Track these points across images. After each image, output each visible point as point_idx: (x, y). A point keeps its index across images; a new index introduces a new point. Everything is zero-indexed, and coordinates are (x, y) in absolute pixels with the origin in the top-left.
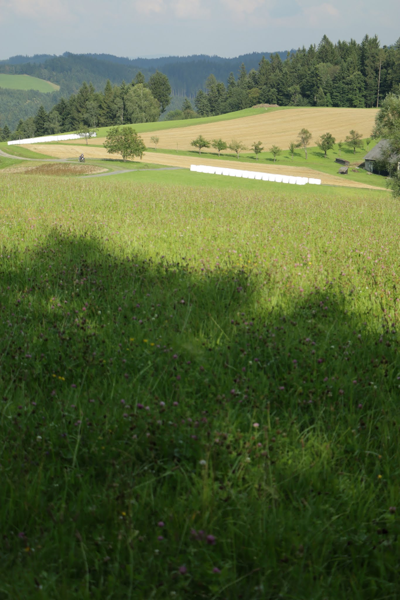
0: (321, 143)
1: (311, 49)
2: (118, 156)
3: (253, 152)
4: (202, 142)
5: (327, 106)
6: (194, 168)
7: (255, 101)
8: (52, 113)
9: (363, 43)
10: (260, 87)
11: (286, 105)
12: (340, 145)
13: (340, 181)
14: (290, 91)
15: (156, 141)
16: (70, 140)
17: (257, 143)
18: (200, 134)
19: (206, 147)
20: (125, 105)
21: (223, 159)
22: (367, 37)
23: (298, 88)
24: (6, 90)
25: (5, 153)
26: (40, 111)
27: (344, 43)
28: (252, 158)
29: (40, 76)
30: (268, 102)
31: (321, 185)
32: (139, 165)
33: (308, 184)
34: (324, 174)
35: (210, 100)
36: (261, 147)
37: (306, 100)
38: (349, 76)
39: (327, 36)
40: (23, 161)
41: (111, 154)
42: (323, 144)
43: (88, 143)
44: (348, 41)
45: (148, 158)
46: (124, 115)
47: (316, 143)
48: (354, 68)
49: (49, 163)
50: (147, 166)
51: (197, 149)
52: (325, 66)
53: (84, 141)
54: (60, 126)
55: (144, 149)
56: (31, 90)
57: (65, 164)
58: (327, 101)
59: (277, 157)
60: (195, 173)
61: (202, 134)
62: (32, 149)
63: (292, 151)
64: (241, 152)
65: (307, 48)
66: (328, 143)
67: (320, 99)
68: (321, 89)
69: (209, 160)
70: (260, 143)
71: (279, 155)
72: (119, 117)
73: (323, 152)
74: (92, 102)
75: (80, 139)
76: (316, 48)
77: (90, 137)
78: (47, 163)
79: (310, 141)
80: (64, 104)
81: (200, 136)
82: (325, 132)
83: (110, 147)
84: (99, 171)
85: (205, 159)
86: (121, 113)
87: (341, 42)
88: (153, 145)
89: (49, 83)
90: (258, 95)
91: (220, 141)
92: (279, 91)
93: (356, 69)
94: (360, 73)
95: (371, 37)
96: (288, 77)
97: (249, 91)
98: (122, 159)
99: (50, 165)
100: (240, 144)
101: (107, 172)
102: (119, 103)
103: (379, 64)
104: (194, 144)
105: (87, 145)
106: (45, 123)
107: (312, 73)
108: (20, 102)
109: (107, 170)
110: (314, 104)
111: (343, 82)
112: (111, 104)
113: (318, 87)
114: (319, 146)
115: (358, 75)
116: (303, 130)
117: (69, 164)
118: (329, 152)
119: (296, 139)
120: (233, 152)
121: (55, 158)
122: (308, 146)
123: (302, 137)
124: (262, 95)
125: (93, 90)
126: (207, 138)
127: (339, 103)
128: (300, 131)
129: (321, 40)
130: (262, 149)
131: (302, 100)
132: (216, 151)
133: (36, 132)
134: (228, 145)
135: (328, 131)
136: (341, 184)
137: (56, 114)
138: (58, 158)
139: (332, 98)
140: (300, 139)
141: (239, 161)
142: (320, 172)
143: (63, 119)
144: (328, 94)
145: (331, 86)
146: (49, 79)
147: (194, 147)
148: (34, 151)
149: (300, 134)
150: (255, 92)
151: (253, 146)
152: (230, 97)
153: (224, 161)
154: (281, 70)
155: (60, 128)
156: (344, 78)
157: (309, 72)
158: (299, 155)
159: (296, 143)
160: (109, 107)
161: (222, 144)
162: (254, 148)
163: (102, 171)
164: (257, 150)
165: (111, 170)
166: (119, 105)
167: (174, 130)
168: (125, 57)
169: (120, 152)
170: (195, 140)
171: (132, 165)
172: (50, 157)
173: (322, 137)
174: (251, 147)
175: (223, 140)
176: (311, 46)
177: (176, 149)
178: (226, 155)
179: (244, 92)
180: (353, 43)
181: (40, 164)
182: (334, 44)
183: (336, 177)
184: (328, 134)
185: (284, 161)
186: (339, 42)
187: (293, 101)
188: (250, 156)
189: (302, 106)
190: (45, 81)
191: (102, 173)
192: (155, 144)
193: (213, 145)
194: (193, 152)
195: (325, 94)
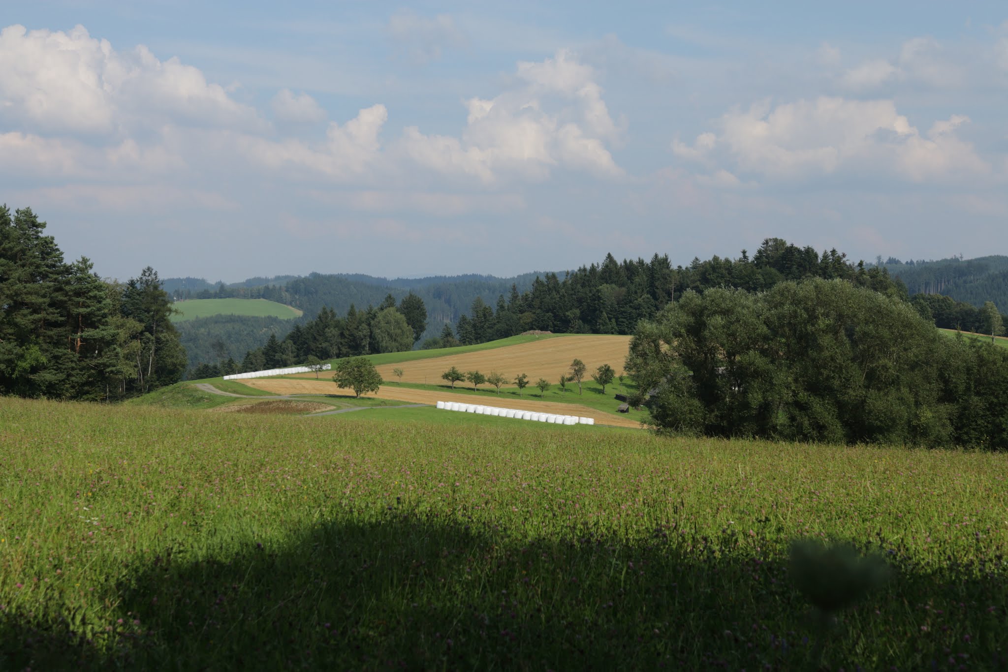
0: (598, 376)
1: (593, 268)
2: (350, 391)
3: (516, 386)
4: (455, 375)
5: (612, 333)
6: (441, 405)
7: (527, 327)
8: (284, 342)
9: (652, 262)
10: (534, 311)
11: (564, 332)
12: (621, 379)
13: (619, 421)
14: (568, 316)
15: (400, 373)
16: (298, 373)
17: (521, 376)
18: (453, 366)
19: (460, 380)
20: (371, 332)
21: (481, 395)
22: (656, 256)
23: (577, 312)
24: (239, 317)
25: (217, 390)
26: (270, 340)
27: (631, 262)
28: (514, 393)
29: (281, 301)
30: (543, 329)
31: (594, 425)
32: (373, 402)
33: (578, 425)
34: (601, 412)
35: (474, 326)
36: (525, 380)
37: (587, 327)
38: (637, 300)
39: (613, 255)
40: (237, 398)
41: (341, 390)
42: (601, 378)
43: (319, 377)
44: (635, 260)
45: (383, 393)
46: (370, 344)
47: (592, 376)
48: (643, 291)
49: (267, 400)
50: (384, 403)
51: (450, 383)
52: (609, 288)
53: (314, 375)
54: (294, 357)
55: (381, 382)
56: (269, 317)
57: (287, 401)
58: (613, 328)
59: (545, 393)
60: (444, 411)
61: (456, 366)
62: (249, 384)
63: (563, 385)
64: (502, 387)
65: (588, 267)
66: (606, 376)
67: (604, 325)
68: (604, 313)
69: (462, 395)
70: (524, 376)
71: (547, 390)
72: (364, 346)
73: (601, 387)
74: (332, 329)
75: (310, 372)
76: (600, 268)
77: (320, 370)
78: (265, 400)
79: (585, 374)
80: (300, 332)
81: (453, 368)
82: (602, 364)
83: (340, 381)
84: (324, 410)
85: (458, 395)
86: (366, 342)
87: (628, 262)
88: (396, 379)
89: (290, 307)
90: (531, 320)
91: (477, 373)
92: (555, 316)
93: (645, 291)
94: (649, 296)
95: (661, 256)
96: (566, 299)
97: (520, 315)
98: (355, 395)
99: (268, 403)
100: (501, 377)
101: (334, 410)
102: (364, 330)
103: (672, 286)
104: (446, 376)
105: (317, 379)
106: (277, 354)
107: (594, 295)
108: (255, 330)
109: (335, 407)
110: (596, 331)
111: (630, 307)
112: (355, 332)
113: (602, 312)
114: (596, 379)
115: (648, 298)
116: (575, 361)
117: (291, 401)
118: (608, 388)
119: (568, 372)
120: (493, 387)
121: (276, 394)
122: (582, 380)
123: (575, 370)
124: (536, 320)
125: (334, 315)
126: (461, 370)
127: (626, 330)
128: (572, 362)
129: (605, 258)
130: (527, 382)
131: (583, 326)
132: (472, 385)
133: (265, 365)
134: (486, 378)
135: (606, 363)
136: (619, 425)
137: (290, 343)
138: (279, 395)
139: (617, 325)
140: (573, 371)
141: (500, 396)
142: (595, 410)
143: (298, 349)
144: (613, 320)
145: (616, 310)
146: (291, 304)
147: (446, 380)
148: (253, 386)
149: (571, 365)
150: (528, 317)
151: (515, 379)
152: (498, 322)
153: (481, 397)
154: (558, 292)
155: (294, 360)
156: (631, 302)
157: (591, 295)
158: (570, 390)
159: (568, 376)
160: (352, 335)
161: (479, 377)
162: (517, 381)
163: (328, 409)
164: (522, 384)
165: (339, 408)
166: (365, 332)
167: (425, 360)
168: (382, 277)
169: (352, 386)
170: (447, 372)
171: (365, 402)
172: (270, 394)
173: (600, 369)
174: (513, 381)
175: (481, 373)
176: (593, 265)
177: (424, 382)
178: (483, 390)
179: (515, 316)
180: (641, 262)
181: (257, 402)
182: (619, 264)
183: (615, 416)
184: (605, 366)
185: (554, 397)
186: (625, 262)
187: (572, 327)
188: (511, 391)
189: (583, 333)
190: (285, 306)
191: (328, 411)
192: (398, 377)
193: (468, 378)
194: (443, 386)
195: (610, 319)
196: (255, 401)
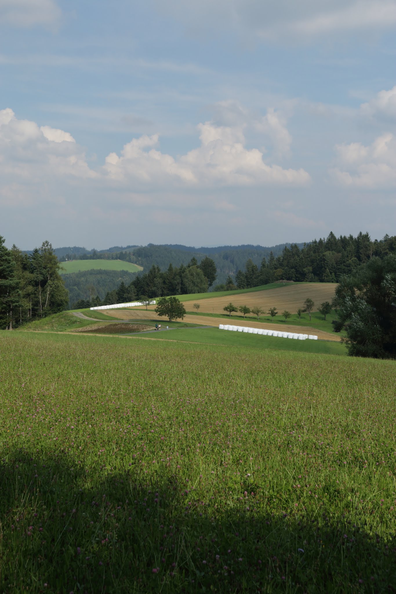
0: (321, 309)
1: (321, 241)
2: (165, 318)
3: (270, 315)
4: (232, 308)
5: (332, 282)
6: (222, 327)
7: (279, 278)
8: (130, 287)
9: (358, 238)
10: (283, 268)
11: (302, 281)
13: (334, 337)
14: (305, 271)
15: (198, 307)
16: (136, 306)
17: (272, 309)
18: (230, 302)
19: (234, 311)
21: (248, 320)
22: (361, 233)
23: (311, 268)
24: (104, 271)
25: (85, 316)
26: (121, 285)
27: (345, 237)
28: (268, 320)
29: (130, 261)
30: (289, 279)
31: (318, 340)
32: (180, 325)
33: (308, 340)
34: (323, 332)
35: (246, 277)
36: (275, 311)
37: (316, 278)
38: (348, 261)
39: (334, 233)
40: (97, 322)
41: (160, 317)
42: (323, 310)
43: (148, 309)
44: (348, 236)
45: (187, 319)
46: (181, 288)
47: (318, 309)
48: (352, 255)
49: (115, 323)
50: (186, 325)
51: (228, 313)
52: (331, 254)
53: (145, 308)
54: (135, 296)
55: (185, 312)
56: (122, 271)
57: (126, 324)
58: (333, 279)
59: (288, 319)
60: (223, 331)
61: (232, 302)
62: (105, 313)
63: (299, 314)
64: (261, 316)
65: (318, 240)
66: (326, 309)
67: (327, 277)
68: (327, 269)
69: (236, 320)
70: (275, 309)
71: (289, 317)
72: (178, 289)
73: (323, 316)
74: (158, 279)
75: (142, 305)
76: (325, 241)
77: (149, 304)
78: (113, 323)
79: (313, 307)
80: (139, 280)
81: (231, 304)
82: (324, 302)
83: (159, 311)
84: (149, 329)
85: (233, 320)
87: (343, 237)
89: (136, 265)
90: (281, 273)
91: (245, 307)
92: (297, 271)
93: (353, 255)
94: (356, 258)
95: (364, 233)
96: (303, 260)
97: (275, 270)
98: (169, 320)
99: (115, 325)
100: (260, 310)
102: (178, 280)
103: (371, 252)
104: (226, 309)
105: (147, 310)
106: (125, 294)
107: (321, 258)
108: (114, 279)
110: (322, 281)
111: (344, 265)
112: (172, 281)
113: (326, 269)
114: (320, 311)
115: (355, 260)
116: (307, 300)
117: (129, 324)
118: (328, 316)
119: (302, 305)
120: (255, 316)
121: (120, 319)
122: (311, 312)
123: (307, 305)
124: (284, 274)
125: (159, 270)
126: (235, 305)
128: (305, 301)
129: (329, 235)
130: (276, 313)
131: (314, 278)
132: (242, 314)
133: (117, 301)
134: (251, 310)
135: (327, 301)
136: (334, 340)
137: (133, 287)
138: (122, 320)
139: (336, 276)
140: (305, 306)
141: (259, 321)
142: (319, 331)
143: (138, 291)
144: (333, 274)
145: (335, 268)
146: (136, 263)
147: (226, 311)
148: (106, 314)
149: (305, 302)
150: (279, 272)
151: (269, 311)
152: (261, 275)
153: (248, 322)
154: (299, 256)
155: (135, 297)
156: (344, 262)
157: (319, 258)
158: (304, 318)
159: (303, 309)
160: (170, 283)
161: (246, 309)
162: (270, 312)
163: (151, 329)
164: (273, 314)
167: (214, 299)
168: (192, 246)
169: (167, 315)
170: (226, 306)
171: (175, 324)
172: (117, 319)
173: (323, 305)
174: (268, 312)
175: (247, 307)
176: (321, 239)
177: (212, 312)
178: (250, 317)
179: (271, 271)
180: (351, 237)
181: (109, 324)
182: (337, 238)
183: (331, 334)
184: (326, 303)
185: (293, 322)
186: (341, 237)
187: (307, 278)
188: (266, 318)
189: (314, 282)
190: (132, 264)
191: (151, 330)
192: (196, 309)
193: (240, 310)
194: (224, 315)
195: (331, 273)
196: (107, 323)
